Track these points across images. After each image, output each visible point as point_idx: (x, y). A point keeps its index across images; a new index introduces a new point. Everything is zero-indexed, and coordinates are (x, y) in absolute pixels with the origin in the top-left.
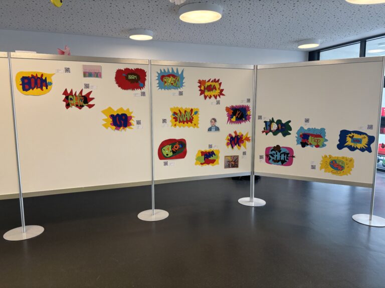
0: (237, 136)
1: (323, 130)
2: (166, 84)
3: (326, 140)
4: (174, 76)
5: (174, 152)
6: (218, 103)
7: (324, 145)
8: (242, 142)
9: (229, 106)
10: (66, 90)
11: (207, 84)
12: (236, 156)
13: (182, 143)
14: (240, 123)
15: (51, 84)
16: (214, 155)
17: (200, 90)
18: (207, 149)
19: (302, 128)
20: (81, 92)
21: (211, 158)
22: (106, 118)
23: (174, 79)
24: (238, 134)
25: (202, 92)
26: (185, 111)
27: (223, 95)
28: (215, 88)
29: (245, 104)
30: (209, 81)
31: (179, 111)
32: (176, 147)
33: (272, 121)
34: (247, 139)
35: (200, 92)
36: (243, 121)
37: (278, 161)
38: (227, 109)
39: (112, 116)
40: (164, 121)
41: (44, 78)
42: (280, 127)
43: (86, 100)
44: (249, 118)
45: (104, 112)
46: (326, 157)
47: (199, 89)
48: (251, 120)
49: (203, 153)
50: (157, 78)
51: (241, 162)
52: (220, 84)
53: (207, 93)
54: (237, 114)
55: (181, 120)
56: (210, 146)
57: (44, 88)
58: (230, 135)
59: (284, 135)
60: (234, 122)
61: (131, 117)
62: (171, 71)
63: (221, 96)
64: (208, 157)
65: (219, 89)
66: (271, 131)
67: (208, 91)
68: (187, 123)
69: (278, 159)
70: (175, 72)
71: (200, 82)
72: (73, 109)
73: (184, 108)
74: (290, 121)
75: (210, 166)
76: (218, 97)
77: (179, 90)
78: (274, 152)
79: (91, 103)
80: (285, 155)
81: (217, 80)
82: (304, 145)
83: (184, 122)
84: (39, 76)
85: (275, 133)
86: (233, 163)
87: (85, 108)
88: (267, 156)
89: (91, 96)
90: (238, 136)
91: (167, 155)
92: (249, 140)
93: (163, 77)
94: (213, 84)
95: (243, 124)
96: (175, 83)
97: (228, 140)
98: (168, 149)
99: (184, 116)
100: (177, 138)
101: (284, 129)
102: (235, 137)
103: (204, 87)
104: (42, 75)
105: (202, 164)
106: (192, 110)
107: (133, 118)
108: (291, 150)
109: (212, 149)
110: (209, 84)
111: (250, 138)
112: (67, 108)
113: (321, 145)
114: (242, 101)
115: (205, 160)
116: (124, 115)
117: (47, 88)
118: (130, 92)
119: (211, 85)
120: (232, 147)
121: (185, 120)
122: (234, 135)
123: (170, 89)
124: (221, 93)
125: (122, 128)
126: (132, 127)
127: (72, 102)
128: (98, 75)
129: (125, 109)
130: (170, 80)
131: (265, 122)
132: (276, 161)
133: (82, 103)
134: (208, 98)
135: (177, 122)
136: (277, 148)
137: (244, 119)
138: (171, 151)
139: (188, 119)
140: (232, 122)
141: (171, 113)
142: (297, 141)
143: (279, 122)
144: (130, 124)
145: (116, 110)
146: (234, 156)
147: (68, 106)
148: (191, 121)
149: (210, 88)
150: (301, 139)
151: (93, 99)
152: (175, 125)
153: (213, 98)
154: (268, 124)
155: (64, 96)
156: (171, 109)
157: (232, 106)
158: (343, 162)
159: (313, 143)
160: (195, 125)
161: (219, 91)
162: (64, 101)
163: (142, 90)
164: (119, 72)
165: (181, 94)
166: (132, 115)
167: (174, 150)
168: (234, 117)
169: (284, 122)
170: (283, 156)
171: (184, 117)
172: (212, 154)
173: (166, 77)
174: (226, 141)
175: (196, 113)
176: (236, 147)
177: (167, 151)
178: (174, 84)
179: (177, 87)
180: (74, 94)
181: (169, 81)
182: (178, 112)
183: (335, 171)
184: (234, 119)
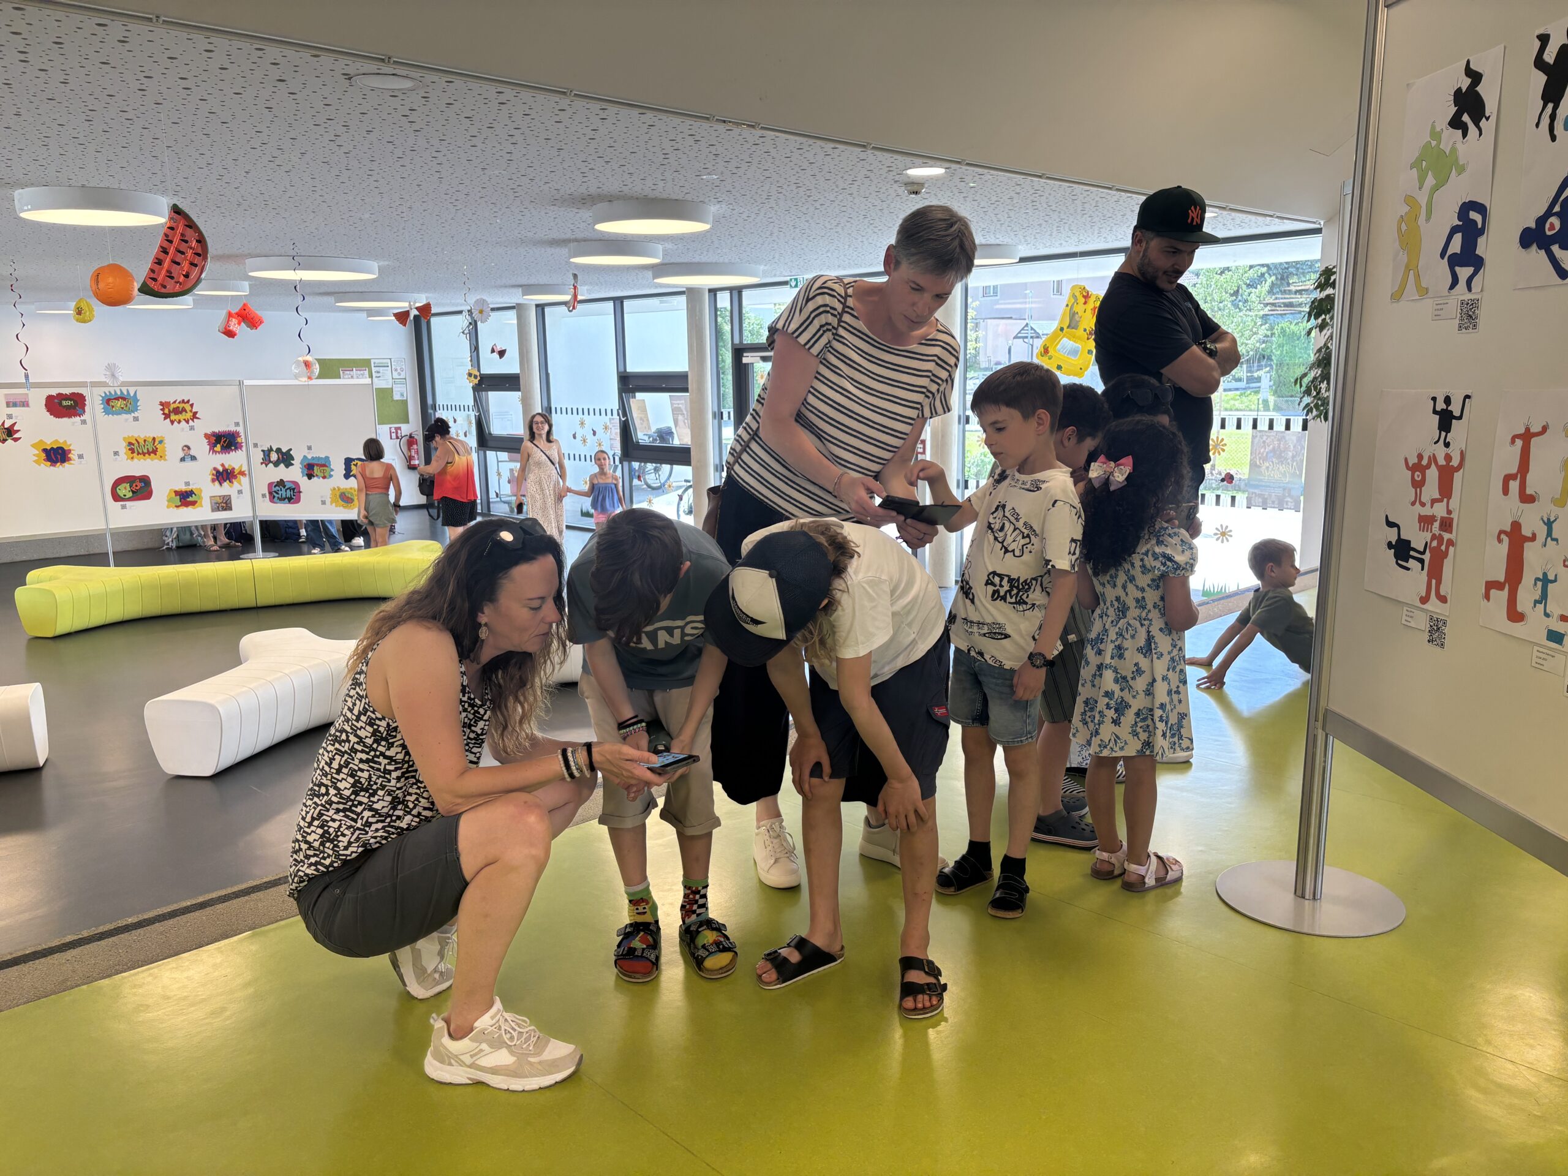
0: (225, 470)
1: (327, 458)
3: (332, 470)
4: (124, 399)
6: (192, 428)
7: (331, 476)
8: (235, 477)
9: (209, 432)
11: (172, 407)
13: (145, 481)
17: (164, 414)
18: (183, 488)
19: (305, 457)
20: (3, 424)
21: (190, 499)
24: (227, 467)
25: (167, 416)
26: (145, 441)
28: (184, 410)
30: (175, 402)
33: (271, 450)
34: (242, 473)
36: (232, 450)
37: (284, 499)
39: (45, 450)
40: (116, 453)
42: (280, 456)
43: (9, 433)
44: (241, 447)
45: (34, 446)
46: (334, 489)
48: (244, 448)
49: (177, 493)
50: (101, 402)
51: (234, 503)
52: (192, 405)
53: (173, 417)
55: (140, 451)
56: (187, 484)
58: (215, 469)
59: (287, 466)
61: (70, 451)
62: (119, 393)
64: (185, 498)
65: (191, 411)
66: (270, 462)
69: (284, 496)
70: (125, 393)
71: (162, 404)
73: (142, 436)
74: (291, 450)
75: (190, 508)
77: (133, 415)
78: (277, 488)
79: (16, 436)
83: (144, 454)
85: (276, 464)
87: (10, 441)
88: (270, 493)
89: (15, 428)
92: (245, 475)
94: (181, 406)
95: (233, 454)
98: (125, 488)
100: (137, 474)
101: (286, 459)
105: (177, 507)
106: (154, 439)
108: (296, 484)
110: (175, 406)
111: (247, 472)
114: (228, 426)
116: (61, 448)
118: (65, 420)
120: (221, 485)
121: (145, 451)
122: (221, 469)
128: (25, 404)
130: (119, 404)
131: (263, 451)
132: (282, 499)
133: (5, 437)
134: (176, 423)
135: (135, 455)
136: (281, 483)
139: (151, 450)
140: (216, 452)
142: (302, 472)
143: (279, 450)
144: (69, 459)
145: (50, 442)
148: (155, 452)
149: (177, 411)
151: (18, 431)
152: (132, 458)
153: (183, 423)
154: (267, 453)
156: (124, 439)
157: (214, 432)
159: (318, 474)
163: (82, 418)
164: (50, 399)
165: (136, 419)
166: (71, 448)
168: (218, 446)
169: (284, 450)
170: (288, 491)
172: (191, 493)
174: (210, 477)
175: (161, 442)
176: (226, 484)
177: (124, 490)
179: (129, 412)
182: (134, 442)
183: (345, 505)
184: (218, 448)
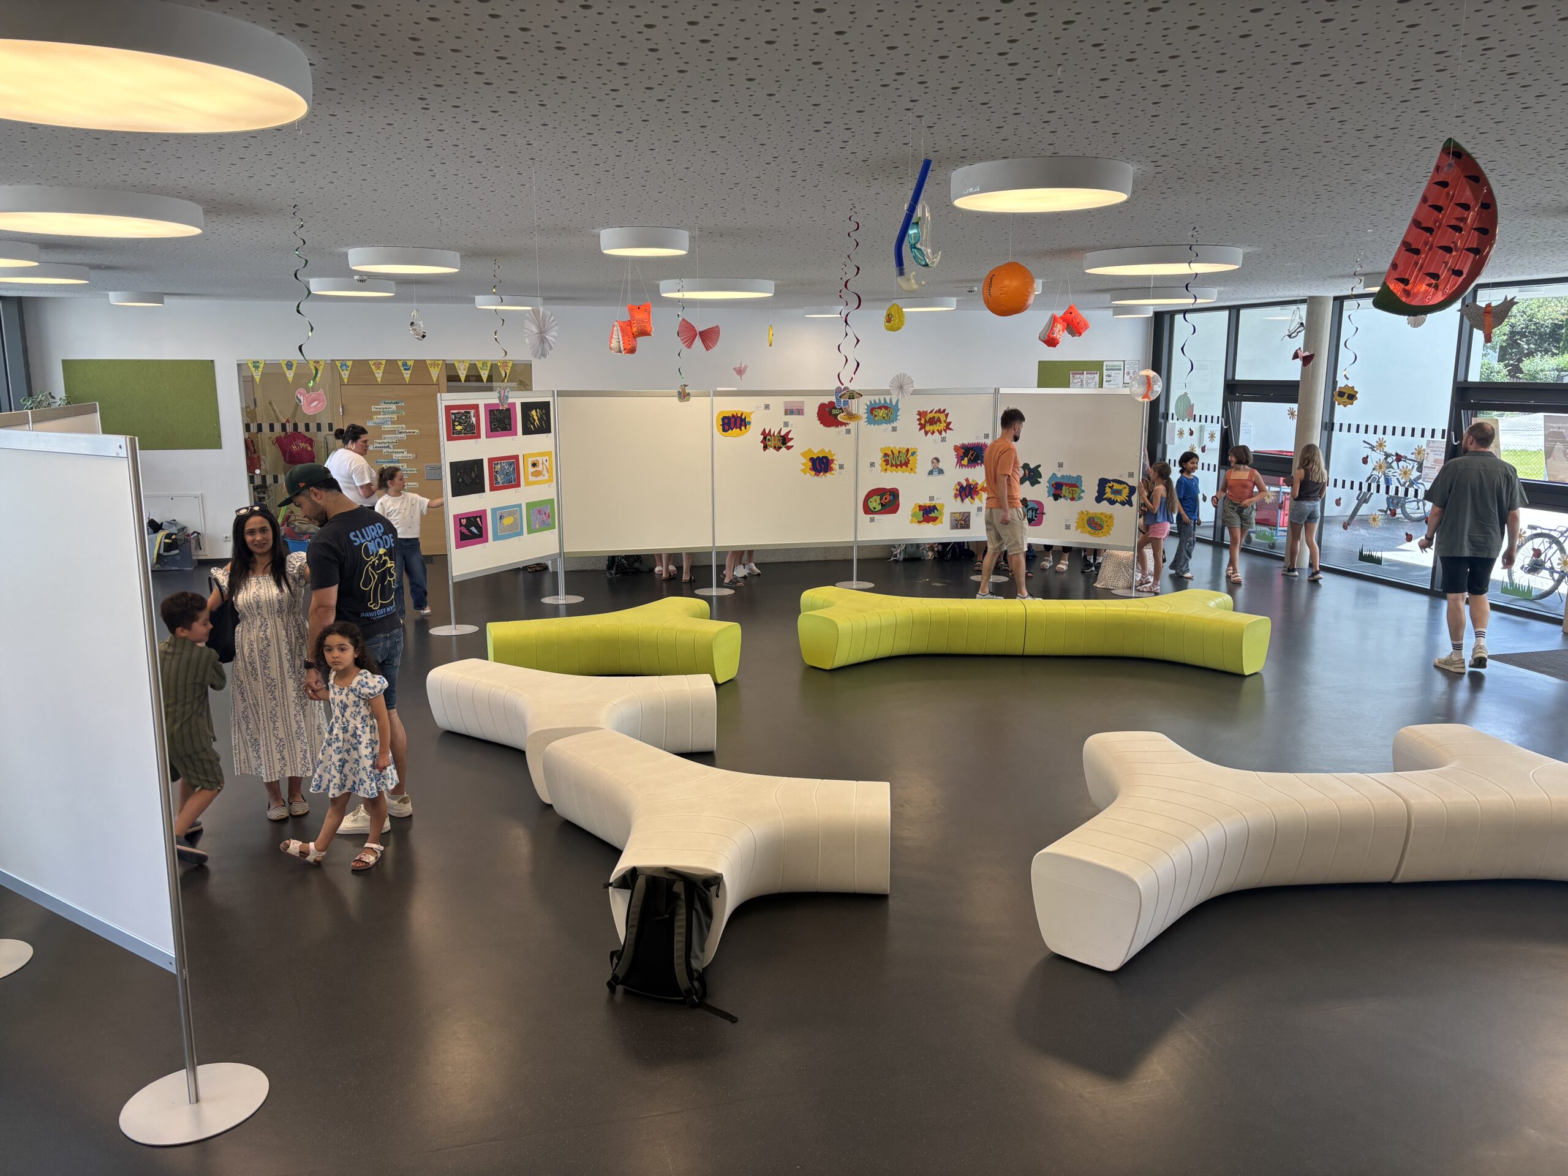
0: (969, 485)
1: (1079, 477)
2: (876, 419)
3: (1083, 491)
4: (886, 408)
5: (883, 505)
6: (944, 440)
7: (1080, 498)
8: (977, 493)
9: (959, 444)
10: (764, 429)
11: (930, 416)
12: (967, 513)
13: (894, 493)
14: (975, 467)
15: (749, 423)
16: (936, 511)
17: (920, 424)
18: (927, 502)
19: (1054, 474)
20: (780, 432)
21: (932, 515)
22: (805, 461)
23: (886, 412)
24: (971, 482)
25: (922, 427)
26: (899, 452)
27: (951, 429)
28: (939, 420)
29: (982, 441)
30: (931, 412)
31: (892, 451)
32: (886, 499)
35: (919, 426)
36: (977, 464)
38: (956, 448)
39: (812, 459)
40: (872, 464)
41: (743, 417)
42: (1027, 473)
43: (784, 441)
45: (802, 454)
46: (1083, 513)
47: (919, 422)
49: (921, 508)
50: (866, 411)
51: (972, 521)
52: (947, 415)
53: (928, 428)
54: (970, 455)
55: (894, 463)
56: (932, 498)
57: (743, 428)
58: (959, 484)
59: (1033, 484)
60: (965, 466)
61: (833, 461)
62: (882, 402)
63: (948, 431)
64: (928, 513)
65: (945, 421)
67: (930, 425)
68: (901, 467)
70: (888, 402)
71: (919, 413)
72: (771, 450)
73: (897, 447)
74: (1039, 466)
75: (931, 524)
76: (943, 432)
77: (892, 425)
79: (790, 444)
80: (1033, 512)
81: (941, 411)
82: (1056, 497)
83: (897, 466)
84: (739, 415)
86: (963, 523)
87: (783, 449)
89: (789, 437)
90: (971, 485)
91: (875, 508)
93: (872, 410)
94: (937, 415)
96: (887, 416)
97: (957, 490)
98: (876, 501)
99: (898, 457)
100: (888, 487)
102: (967, 486)
103: (925, 420)
104: (742, 414)
105: (919, 522)
106: (908, 450)
107: (835, 462)
108: (1040, 504)
109: (934, 503)
112: (764, 450)
113: (1077, 498)
114: (977, 437)
115: (923, 517)
116: (826, 458)
117: (745, 428)
118: (832, 430)
119: (934, 417)
120: (963, 501)
121: (898, 463)
122: (964, 484)
123: (880, 424)
124: (948, 427)
125: (822, 473)
126: (833, 472)
127: (770, 443)
128: (800, 412)
129: (827, 451)
130: (881, 413)
133: (779, 444)
134: (929, 433)
135: (889, 466)
137: (979, 462)
138: (879, 504)
139: (903, 462)
140: (962, 466)
141: (881, 455)
142: (1049, 492)
144: (831, 469)
145: (816, 452)
146: (964, 513)
147: (765, 447)
148: (906, 464)
149: (932, 421)
150: (1054, 489)
151: (792, 439)
152: (886, 470)
153: (937, 433)
155: (762, 437)
156: (882, 449)
157: (963, 444)
158: (1102, 520)
159: (1067, 494)
160: (912, 469)
161: (945, 425)
162: (762, 442)
163: (848, 427)
164: (822, 407)
165: (894, 429)
166: (834, 458)
167: (883, 503)
168: (966, 459)
170: (1030, 512)
171: (898, 460)
172: (933, 508)
173: (877, 410)
174: (954, 492)
175: (913, 454)
176: (967, 500)
177: (874, 504)
178: (886, 418)
179: (889, 421)
180: (772, 434)
181: (880, 415)
182: (889, 453)
183: (1092, 531)
184: (965, 462)
